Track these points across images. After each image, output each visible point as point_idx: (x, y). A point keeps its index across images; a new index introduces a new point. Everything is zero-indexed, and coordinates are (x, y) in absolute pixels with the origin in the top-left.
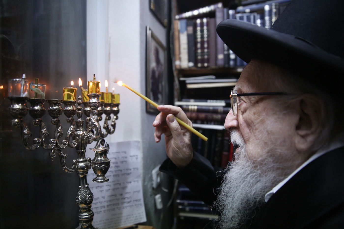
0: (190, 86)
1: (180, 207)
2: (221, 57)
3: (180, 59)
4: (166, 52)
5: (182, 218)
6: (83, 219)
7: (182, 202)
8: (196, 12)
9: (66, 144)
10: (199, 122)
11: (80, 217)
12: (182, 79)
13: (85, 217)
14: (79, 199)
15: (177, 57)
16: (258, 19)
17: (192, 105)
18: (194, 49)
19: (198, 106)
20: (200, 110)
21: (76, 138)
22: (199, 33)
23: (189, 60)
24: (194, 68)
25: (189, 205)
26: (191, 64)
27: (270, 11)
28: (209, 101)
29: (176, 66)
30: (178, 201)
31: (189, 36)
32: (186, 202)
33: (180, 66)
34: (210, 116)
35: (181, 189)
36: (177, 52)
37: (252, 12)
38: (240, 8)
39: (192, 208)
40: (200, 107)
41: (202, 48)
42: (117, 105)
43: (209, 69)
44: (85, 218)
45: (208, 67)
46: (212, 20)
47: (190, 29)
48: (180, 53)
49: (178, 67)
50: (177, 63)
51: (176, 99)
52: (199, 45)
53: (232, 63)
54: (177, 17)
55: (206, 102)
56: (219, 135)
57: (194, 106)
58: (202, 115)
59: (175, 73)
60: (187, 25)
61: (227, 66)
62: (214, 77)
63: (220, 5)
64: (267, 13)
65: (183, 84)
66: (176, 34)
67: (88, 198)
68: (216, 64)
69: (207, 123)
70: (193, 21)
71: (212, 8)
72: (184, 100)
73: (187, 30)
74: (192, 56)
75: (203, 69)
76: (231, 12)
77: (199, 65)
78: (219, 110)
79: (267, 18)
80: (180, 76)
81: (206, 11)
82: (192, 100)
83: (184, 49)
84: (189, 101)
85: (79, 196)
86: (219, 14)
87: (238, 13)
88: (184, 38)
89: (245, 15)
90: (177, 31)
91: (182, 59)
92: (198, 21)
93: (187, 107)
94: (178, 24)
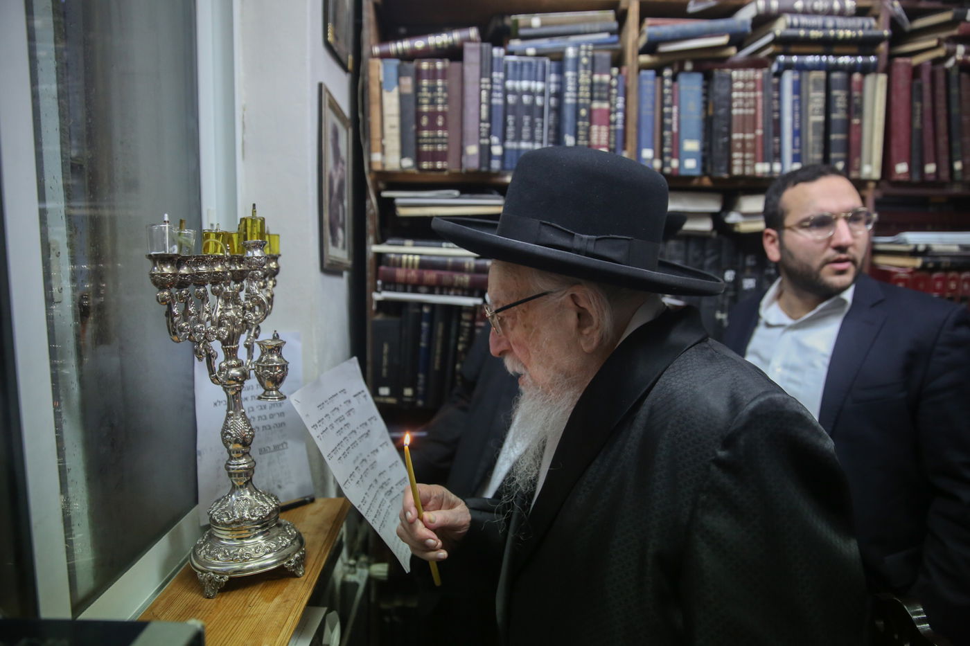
0: (403, 212)
2: (472, 150)
3: (383, 150)
4: (350, 131)
8: (419, 44)
9: (216, 334)
10: (423, 289)
12: (386, 194)
14: (231, 434)
15: (376, 144)
16: (550, 73)
17: (408, 254)
18: (414, 127)
19: (420, 255)
20: (425, 265)
21: (224, 323)
22: (425, 93)
23: (403, 154)
24: (414, 170)
26: (408, 163)
27: (577, 60)
28: (444, 244)
29: (370, 164)
31: (402, 97)
33: (383, 165)
34: (446, 275)
36: (375, 133)
37: (539, 55)
38: (515, 44)
40: (424, 258)
41: (433, 126)
42: (275, 258)
43: (446, 174)
45: (442, 170)
46: (456, 65)
47: (407, 82)
48: (383, 136)
49: (377, 167)
50: (377, 157)
51: (371, 239)
52: (425, 121)
53: (496, 165)
54: (377, 50)
55: (440, 246)
56: (466, 316)
58: (431, 276)
59: (369, 180)
60: (401, 73)
61: (484, 169)
62: (456, 193)
63: (473, 32)
64: (569, 64)
65: (387, 206)
66: (374, 89)
67: (249, 432)
68: (461, 165)
69: (441, 293)
70: (415, 64)
71: (456, 36)
72: (390, 241)
73: (399, 83)
74: (410, 146)
75: (433, 174)
76: (497, 52)
77: (425, 165)
78: (467, 266)
79: (569, 74)
80: (381, 185)
81: (443, 43)
82: (409, 242)
83: (392, 127)
84: (403, 245)
85: (230, 429)
86: (472, 56)
87: (512, 53)
88: (391, 102)
89: (524, 59)
90: (377, 83)
91: (388, 149)
92: (425, 65)
93: (398, 258)
94: (378, 67)
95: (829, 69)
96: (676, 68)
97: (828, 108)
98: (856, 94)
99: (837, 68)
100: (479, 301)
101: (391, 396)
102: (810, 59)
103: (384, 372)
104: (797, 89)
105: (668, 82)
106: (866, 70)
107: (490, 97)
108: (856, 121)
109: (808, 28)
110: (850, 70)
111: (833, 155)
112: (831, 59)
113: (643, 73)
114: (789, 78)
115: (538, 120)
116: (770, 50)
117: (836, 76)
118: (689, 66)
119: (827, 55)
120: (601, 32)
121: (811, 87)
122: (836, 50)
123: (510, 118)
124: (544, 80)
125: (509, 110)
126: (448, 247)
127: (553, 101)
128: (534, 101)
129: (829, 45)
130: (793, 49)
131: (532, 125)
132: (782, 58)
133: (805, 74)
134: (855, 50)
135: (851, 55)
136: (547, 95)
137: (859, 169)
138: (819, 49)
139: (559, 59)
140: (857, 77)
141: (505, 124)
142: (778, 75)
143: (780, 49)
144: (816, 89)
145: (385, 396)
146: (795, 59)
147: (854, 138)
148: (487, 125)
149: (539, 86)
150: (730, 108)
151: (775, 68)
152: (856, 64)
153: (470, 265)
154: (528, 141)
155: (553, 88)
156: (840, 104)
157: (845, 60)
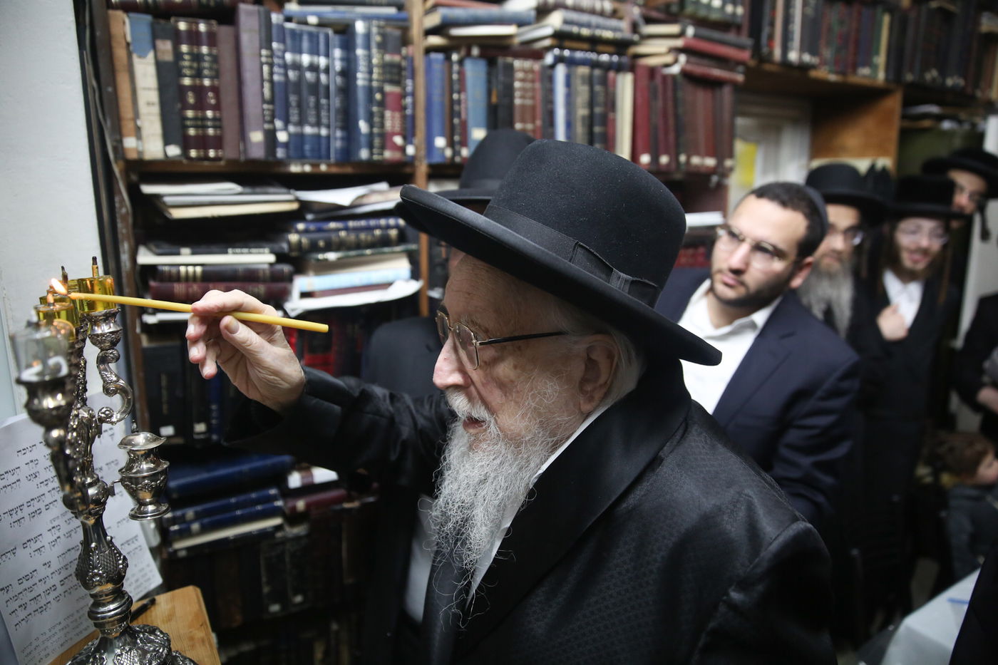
0: (178, 214)
1: (176, 528)
2: (257, 137)
3: (138, 132)
5: (183, 554)
6: (111, 617)
7: (179, 513)
11: (99, 615)
12: (148, 189)
13: (113, 613)
15: (128, 126)
16: (335, 47)
17: (187, 265)
18: (177, 105)
19: (202, 265)
20: (209, 276)
22: (187, 62)
23: (167, 141)
24: (182, 160)
25: (198, 517)
26: (174, 151)
27: (368, 36)
28: (230, 250)
29: (124, 150)
31: (159, 65)
32: (190, 513)
33: (140, 153)
35: (175, 483)
36: (127, 111)
37: (321, 25)
38: (292, 7)
39: (206, 520)
40: (208, 268)
41: (201, 105)
43: (220, 163)
44: (116, 614)
45: (217, 159)
46: (224, 32)
47: (166, 47)
48: (137, 115)
49: (132, 156)
50: (130, 143)
52: (191, 98)
53: (280, 153)
55: (226, 253)
57: (194, 265)
59: (117, 169)
60: (155, 36)
61: (269, 158)
64: (359, 40)
66: (120, 53)
73: (154, 47)
74: (174, 129)
75: (206, 163)
76: (276, 18)
77: (193, 153)
79: (360, 52)
80: (134, 178)
81: (208, 0)
82: (186, 250)
83: (149, 104)
84: (178, 254)
85: (96, 568)
86: (248, 21)
87: (289, 19)
88: (145, 73)
89: (305, 28)
90: (123, 44)
91: (145, 133)
92: (183, 25)
93: (174, 270)
94: (124, 23)
95: (594, 65)
96: (463, 52)
97: (592, 102)
98: (611, 90)
99: (598, 65)
101: (177, 434)
102: (579, 55)
103: (165, 408)
104: (568, 83)
105: (456, 68)
106: (619, 68)
107: (271, 73)
108: (611, 115)
109: (581, 25)
110: (607, 67)
112: (595, 57)
113: (434, 56)
114: (561, 71)
115: (323, 101)
116: (547, 43)
117: (598, 71)
118: (475, 51)
119: (591, 51)
120: (389, 5)
121: (578, 82)
122: (600, 48)
123: (293, 99)
124: (327, 55)
125: (291, 88)
126: (234, 253)
127: (339, 80)
128: (318, 79)
129: (595, 43)
130: (567, 43)
131: (318, 106)
132: (557, 51)
133: (573, 68)
134: (612, 50)
135: (609, 54)
136: (332, 73)
138: (586, 46)
139: (345, 31)
140: (611, 74)
141: (287, 105)
142: (552, 67)
143: (556, 42)
144: (583, 84)
145: (169, 437)
146: (567, 53)
147: (610, 131)
148: (270, 107)
149: (322, 61)
150: (511, 97)
152: (612, 62)
153: (264, 272)
154: (312, 125)
155: (338, 66)
156: (600, 99)
157: (605, 58)
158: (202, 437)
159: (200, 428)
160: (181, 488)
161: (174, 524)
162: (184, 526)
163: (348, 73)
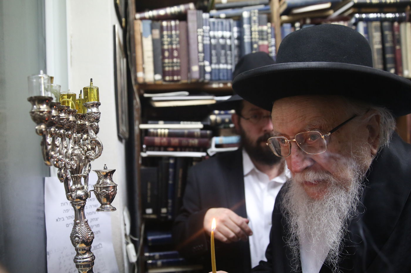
0: (157, 105)
1: (150, 262)
2: (195, 68)
3: (144, 70)
4: (125, 60)
7: (152, 254)
8: (162, 12)
10: (171, 149)
12: (146, 95)
15: (139, 67)
16: (234, 26)
17: (161, 129)
18: (161, 57)
19: (168, 129)
20: (171, 135)
22: (166, 39)
23: (156, 72)
24: (162, 82)
25: (161, 257)
26: (158, 77)
27: (250, 18)
28: (182, 122)
29: (136, 79)
30: (147, 254)
31: (154, 41)
32: (157, 255)
33: (144, 79)
34: (184, 141)
35: (150, 238)
36: (139, 61)
37: (227, 18)
38: (214, 12)
39: (165, 261)
40: (171, 131)
41: (171, 57)
43: (180, 83)
45: (178, 81)
46: (183, 23)
47: (156, 32)
48: (143, 63)
49: (141, 80)
50: (140, 75)
51: (137, 122)
52: (167, 54)
53: (208, 77)
54: (138, 16)
55: (179, 123)
57: (165, 129)
58: (175, 141)
59: (135, 88)
60: (152, 28)
61: (201, 79)
62: (187, 93)
63: (191, 6)
64: (245, 21)
65: (146, 103)
66: (138, 37)
68: (188, 78)
69: (181, 150)
70: (159, 23)
71: (182, 8)
72: (150, 122)
73: (151, 33)
74: (159, 68)
75: (172, 83)
76: (205, 16)
77: (167, 78)
78: (196, 134)
79: (246, 26)
80: (142, 92)
81: (175, 12)
82: (161, 123)
83: (149, 57)
84: (157, 123)
86: (192, 17)
87: (212, 17)
88: (147, 44)
89: (219, 20)
90: (139, 34)
91: (146, 70)
92: (165, 23)
93: (155, 131)
94: (140, 25)
95: (382, 20)
96: (302, 22)
97: (383, 41)
98: (396, 33)
99: (386, 19)
100: (204, 154)
101: (154, 213)
102: (372, 16)
103: (149, 200)
104: (366, 31)
106: (401, 20)
107: (203, 40)
108: (398, 47)
110: (392, 20)
111: (389, 66)
112: (383, 16)
114: (361, 26)
115: (229, 52)
116: (351, 11)
117: (386, 24)
118: (308, 21)
119: (380, 13)
120: (260, 4)
121: (373, 30)
122: (385, 10)
123: (214, 52)
124: (230, 31)
125: (213, 47)
126: (183, 124)
127: (236, 42)
128: (226, 42)
129: (382, 7)
130: (363, 10)
131: (226, 55)
132: (357, 16)
133: (369, 24)
134: (395, 10)
135: (392, 13)
136: (233, 39)
137: (402, 72)
138: (376, 10)
139: (239, 20)
140: (396, 24)
141: (211, 55)
142: (356, 24)
143: (356, 10)
144: (376, 31)
145: (149, 214)
146: (364, 16)
147: (398, 56)
148: (202, 55)
149: (228, 34)
151: (353, 21)
152: (395, 17)
153: (197, 134)
154: (223, 64)
155: (236, 35)
156: (389, 38)
157: (390, 15)
158: (164, 215)
159: (164, 210)
160: (153, 241)
161: (149, 259)
162: (154, 262)
163: (240, 38)
